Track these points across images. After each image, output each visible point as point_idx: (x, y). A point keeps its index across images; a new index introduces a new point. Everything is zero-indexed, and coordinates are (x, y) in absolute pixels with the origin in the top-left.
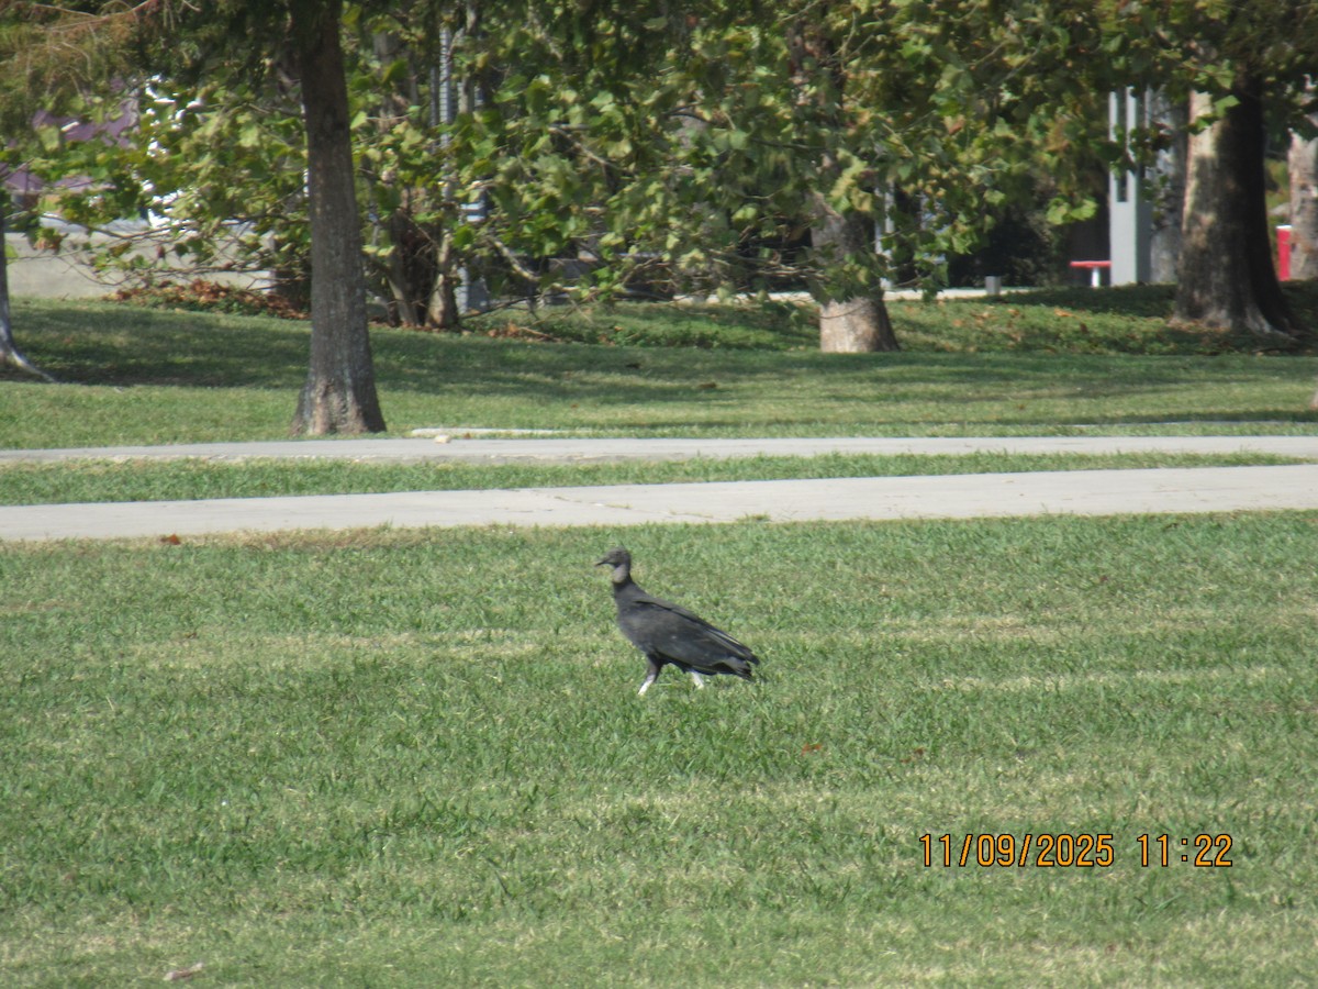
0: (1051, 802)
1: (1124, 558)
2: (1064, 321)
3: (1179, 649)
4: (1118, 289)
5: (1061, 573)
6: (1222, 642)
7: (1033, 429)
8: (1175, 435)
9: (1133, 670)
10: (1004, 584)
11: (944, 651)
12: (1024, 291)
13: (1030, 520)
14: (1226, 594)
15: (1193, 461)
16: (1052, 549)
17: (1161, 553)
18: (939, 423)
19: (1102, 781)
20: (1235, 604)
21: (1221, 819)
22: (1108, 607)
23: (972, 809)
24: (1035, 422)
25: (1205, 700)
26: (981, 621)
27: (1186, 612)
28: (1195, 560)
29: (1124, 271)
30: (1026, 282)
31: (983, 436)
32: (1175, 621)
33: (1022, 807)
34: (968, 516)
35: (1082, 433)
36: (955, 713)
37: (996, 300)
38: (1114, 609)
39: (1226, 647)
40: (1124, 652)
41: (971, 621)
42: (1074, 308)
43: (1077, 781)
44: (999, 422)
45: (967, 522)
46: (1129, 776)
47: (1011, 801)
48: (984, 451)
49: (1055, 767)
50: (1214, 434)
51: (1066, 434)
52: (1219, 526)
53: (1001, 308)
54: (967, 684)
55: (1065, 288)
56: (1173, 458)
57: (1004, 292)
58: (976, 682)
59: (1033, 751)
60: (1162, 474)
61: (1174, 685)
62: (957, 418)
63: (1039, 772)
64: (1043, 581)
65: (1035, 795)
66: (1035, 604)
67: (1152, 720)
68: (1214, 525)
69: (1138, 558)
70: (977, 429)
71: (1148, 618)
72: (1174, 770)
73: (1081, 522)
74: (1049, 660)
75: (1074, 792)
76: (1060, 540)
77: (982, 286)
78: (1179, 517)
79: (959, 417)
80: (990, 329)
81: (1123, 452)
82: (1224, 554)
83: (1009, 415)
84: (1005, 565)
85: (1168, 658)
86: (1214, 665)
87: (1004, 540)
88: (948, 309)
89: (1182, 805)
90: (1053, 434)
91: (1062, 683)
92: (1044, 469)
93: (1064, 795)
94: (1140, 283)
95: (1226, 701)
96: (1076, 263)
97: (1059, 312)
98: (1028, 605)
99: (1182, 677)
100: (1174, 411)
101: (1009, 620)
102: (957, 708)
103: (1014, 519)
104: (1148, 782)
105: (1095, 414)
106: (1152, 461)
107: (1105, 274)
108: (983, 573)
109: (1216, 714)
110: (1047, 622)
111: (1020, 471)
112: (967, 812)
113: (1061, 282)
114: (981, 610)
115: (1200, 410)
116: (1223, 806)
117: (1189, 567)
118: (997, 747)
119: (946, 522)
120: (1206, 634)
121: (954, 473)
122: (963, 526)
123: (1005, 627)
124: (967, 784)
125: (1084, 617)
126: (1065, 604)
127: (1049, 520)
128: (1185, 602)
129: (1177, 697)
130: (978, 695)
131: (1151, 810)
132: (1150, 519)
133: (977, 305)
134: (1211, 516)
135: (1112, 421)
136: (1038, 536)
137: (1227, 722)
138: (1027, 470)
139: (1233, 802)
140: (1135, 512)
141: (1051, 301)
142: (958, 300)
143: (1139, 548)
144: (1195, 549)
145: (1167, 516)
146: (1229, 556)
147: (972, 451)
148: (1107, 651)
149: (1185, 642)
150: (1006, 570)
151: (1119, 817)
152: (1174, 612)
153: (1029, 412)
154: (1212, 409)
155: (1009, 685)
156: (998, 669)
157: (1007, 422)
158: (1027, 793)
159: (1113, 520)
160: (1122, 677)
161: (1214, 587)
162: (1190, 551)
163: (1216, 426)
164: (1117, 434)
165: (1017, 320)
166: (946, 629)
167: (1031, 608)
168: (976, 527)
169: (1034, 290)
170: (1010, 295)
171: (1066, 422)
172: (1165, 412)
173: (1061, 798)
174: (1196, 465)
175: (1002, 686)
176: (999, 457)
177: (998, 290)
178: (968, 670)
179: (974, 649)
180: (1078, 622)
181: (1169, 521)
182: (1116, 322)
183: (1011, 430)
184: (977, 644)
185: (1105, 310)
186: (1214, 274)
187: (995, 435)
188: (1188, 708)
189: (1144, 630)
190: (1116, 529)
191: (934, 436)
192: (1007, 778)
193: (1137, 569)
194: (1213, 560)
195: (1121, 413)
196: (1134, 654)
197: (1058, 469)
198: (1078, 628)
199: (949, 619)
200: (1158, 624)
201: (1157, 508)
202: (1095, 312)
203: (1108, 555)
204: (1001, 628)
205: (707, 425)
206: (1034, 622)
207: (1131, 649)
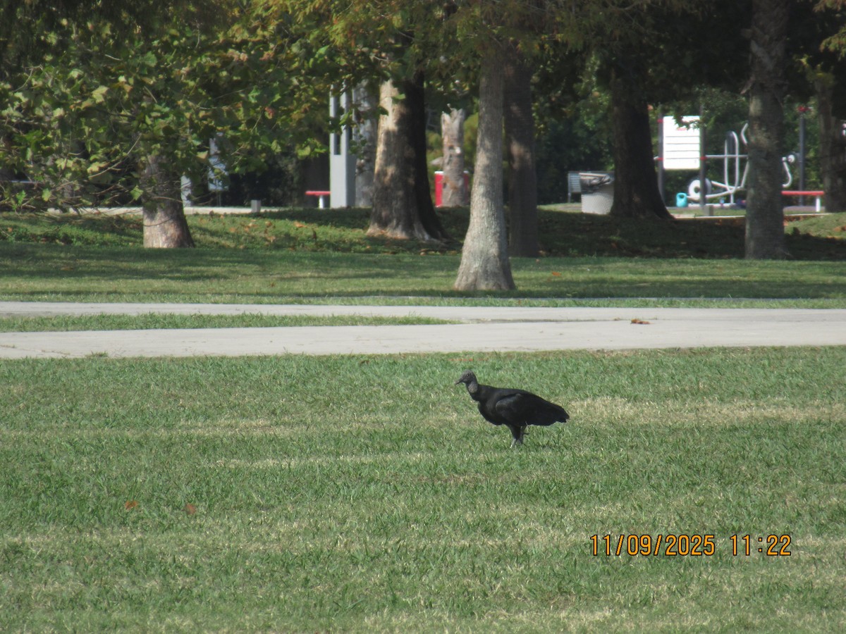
0: (283, 540)
1: (335, 383)
2: (300, 230)
3: (367, 441)
4: (334, 210)
5: (295, 392)
6: (394, 437)
7: (280, 299)
8: (368, 305)
9: (338, 455)
10: (259, 399)
11: (218, 442)
12: (275, 210)
13: (277, 358)
14: (398, 406)
15: (379, 321)
16: (289, 377)
17: (358, 380)
18: (220, 294)
19: (316, 526)
20: (403, 412)
21: (389, 551)
22: (324, 414)
23: (232, 545)
24: (281, 295)
25: (382, 474)
26: (243, 423)
27: (373, 417)
28: (379, 384)
29: (338, 199)
30: (276, 204)
31: (247, 303)
32: (365, 423)
33: (264, 543)
34: (236, 354)
35: (310, 303)
36: (224, 483)
37: (257, 215)
38: (328, 415)
39: (397, 441)
40: (333, 443)
41: (237, 423)
42: (306, 222)
43: (300, 527)
44: (258, 294)
45: (236, 358)
46: (333, 523)
47: (257, 540)
48: (247, 313)
49: (286, 517)
50: (393, 304)
51: (301, 303)
52: (395, 363)
53: (260, 221)
54: (234, 463)
55: (301, 209)
56: (367, 319)
57: (262, 210)
58: (238, 462)
59: (273, 507)
60: (360, 329)
61: (363, 464)
62: (231, 291)
63: (276, 521)
64: (283, 397)
65: (273, 536)
66: (278, 412)
67: (348, 487)
68: (392, 362)
69: (342, 383)
70: (244, 299)
71: (348, 421)
72: (361, 519)
73: (308, 358)
74: (282, 448)
75: (298, 533)
76: (295, 371)
77: (249, 206)
78: (370, 357)
79: (234, 291)
80: (253, 234)
81: (336, 315)
82: (397, 381)
83: (265, 290)
84: (259, 386)
85: (361, 447)
86: (389, 451)
87: (259, 370)
88: (227, 221)
89: (365, 542)
90: (292, 303)
91: (292, 463)
92: (286, 325)
93: (291, 536)
94: (348, 207)
95: (396, 475)
96: (309, 192)
97: (297, 224)
98: (274, 413)
99: (368, 459)
100: (368, 289)
101: (261, 422)
102: (225, 479)
103: (266, 357)
104: (345, 527)
105: (319, 291)
106: (354, 321)
107: (327, 199)
108: (245, 392)
109: (389, 483)
110: (285, 424)
111: (270, 326)
112: (229, 547)
113: (299, 204)
114: (243, 416)
115: (385, 289)
116: (391, 543)
117: (375, 389)
118: (250, 504)
119: (223, 358)
120: (384, 432)
121: (229, 327)
122: (234, 362)
123: (258, 426)
124: (230, 528)
125: (309, 420)
126: (297, 412)
127: (289, 357)
128: (372, 411)
129: (365, 472)
130: (237, 472)
131: (346, 545)
132: (351, 357)
133: (245, 219)
134: (390, 356)
135: (331, 295)
136: (281, 368)
137: (395, 488)
138: (275, 326)
139: (397, 540)
140: (342, 353)
141: (293, 216)
142: (232, 215)
143: (344, 376)
144: (379, 377)
145: (362, 356)
146: (400, 381)
147: (240, 313)
148: (322, 443)
149: (371, 436)
150: (261, 390)
151: (325, 550)
152: (365, 418)
153: (278, 287)
154: (392, 288)
155: (259, 464)
156: (253, 454)
157: (264, 295)
158: (268, 534)
159: (329, 358)
160: (331, 459)
161: (390, 401)
162: (376, 378)
163: (394, 299)
164: (332, 304)
165: (270, 229)
166: (221, 428)
167: (275, 415)
168: (242, 362)
169: (282, 209)
170: (266, 212)
171: (299, 295)
172: (363, 289)
173: (290, 538)
174: (381, 324)
175: (254, 465)
176: (257, 317)
177: (259, 209)
178: (233, 454)
179: (238, 441)
180: (305, 424)
181: (362, 360)
182: (330, 232)
183: (266, 299)
184: (239, 437)
185: (326, 224)
186: (394, 202)
187: (254, 303)
188: (372, 480)
189: (346, 429)
190: (330, 364)
191: (215, 303)
192: (256, 525)
193: (343, 389)
194: (390, 384)
195: (336, 290)
196: (339, 444)
197: (295, 325)
198: (304, 427)
199: (222, 421)
200: (355, 425)
201: (356, 352)
202: (320, 225)
203: (325, 381)
204: (255, 427)
205: (68, 293)
206: (277, 424)
207: (337, 441)
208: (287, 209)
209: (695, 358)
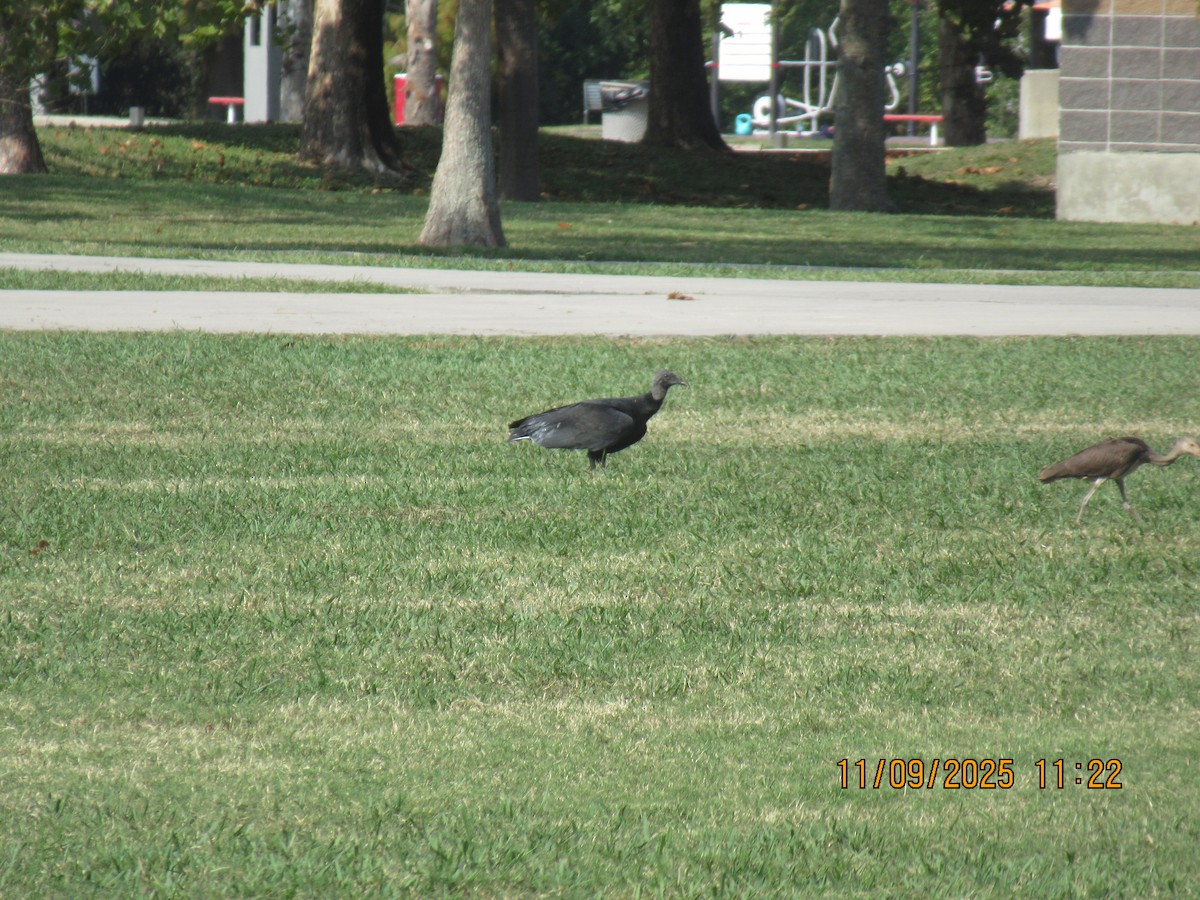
0: (166, 593)
1: (244, 373)
2: (199, 152)
3: (289, 457)
4: (249, 126)
5: (187, 385)
6: (328, 453)
7: (168, 251)
8: (295, 262)
9: (247, 476)
10: (135, 393)
11: (77, 452)
12: (164, 122)
13: (161, 335)
14: (335, 408)
15: (310, 287)
16: (179, 362)
17: (278, 369)
18: (82, 241)
19: (213, 575)
20: (342, 417)
21: (318, 613)
22: (229, 417)
23: (92, 598)
24: (171, 244)
25: (310, 504)
26: (111, 426)
27: (298, 424)
28: (309, 377)
29: (256, 110)
30: (169, 114)
31: (121, 256)
32: (287, 432)
33: (139, 598)
34: (104, 328)
35: (211, 258)
36: (83, 511)
37: (138, 129)
38: (234, 419)
39: (332, 458)
40: (240, 459)
41: (103, 426)
42: (209, 141)
43: (190, 576)
44: (137, 243)
45: (104, 335)
46: (238, 573)
47: (129, 593)
48: (121, 270)
49: (171, 562)
50: (331, 263)
51: (198, 257)
52: (331, 347)
53: (142, 137)
54: (96, 484)
55: (201, 122)
56: (293, 283)
57: (146, 122)
58: (103, 482)
59: (152, 547)
60: (283, 297)
61: (282, 490)
62: (99, 237)
63: (156, 566)
64: (170, 391)
65: (152, 588)
66: (162, 412)
67: (261, 522)
68: (328, 346)
69: (255, 373)
70: (116, 250)
71: (262, 429)
72: (279, 566)
73: (207, 337)
74: (172, 465)
75: (188, 585)
76: (188, 354)
77: (127, 116)
78: (296, 337)
79: (101, 237)
80: (131, 156)
81: (249, 276)
82: (334, 373)
83: (147, 237)
84: (136, 375)
85: (280, 464)
86: (320, 473)
87: (136, 352)
88: (95, 137)
89: (283, 600)
90: (185, 257)
91: (182, 486)
92: (176, 288)
93: (178, 587)
94: (270, 121)
95: (329, 505)
96: (213, 99)
97: (195, 144)
98: (156, 413)
99: (290, 483)
100: (296, 240)
101: (137, 426)
102: (85, 506)
103: (146, 334)
104: (255, 577)
105: (225, 241)
106: (275, 285)
107: (240, 111)
108: (116, 382)
109: (319, 517)
110: (172, 430)
111: (154, 289)
112: (88, 602)
113: (200, 115)
114: (112, 417)
115: (320, 240)
116: (320, 601)
117: (302, 383)
118: (120, 542)
119: (83, 334)
120: (315, 444)
121: (94, 289)
122: (100, 339)
123: (134, 431)
124: (90, 575)
125: (206, 426)
126: (189, 413)
127: (179, 336)
128: (298, 414)
129: (285, 500)
130: (104, 495)
131: (255, 603)
132: (269, 337)
133: (120, 134)
134: (325, 337)
135: (241, 247)
136: (168, 351)
137: (328, 524)
138: (161, 289)
139: (329, 598)
140: (257, 331)
141: (189, 133)
142: (103, 128)
143: (258, 364)
144: (309, 367)
145: (285, 336)
146: (339, 374)
147: (111, 269)
148: (225, 458)
149: (295, 450)
150: (138, 380)
151: (226, 608)
152: (287, 424)
153: (166, 235)
154: (330, 240)
155: (133, 486)
156: (124, 473)
157: (145, 244)
158: (145, 585)
159: (237, 337)
160: (238, 482)
161: (324, 402)
162: (304, 368)
163: (332, 255)
164: (243, 259)
165: (157, 149)
166: (82, 432)
167: (159, 416)
168: (111, 340)
169: (174, 122)
170: (150, 125)
171: (196, 246)
172: (288, 240)
173: (175, 591)
174: (313, 291)
175: (126, 486)
176: (135, 276)
177: (141, 120)
178: (97, 471)
179: (104, 452)
180: (200, 430)
181: (285, 341)
182: (246, 155)
183: (148, 251)
184: (107, 446)
185: (238, 143)
186: (335, 117)
187: (132, 255)
188: (295, 511)
189: (259, 439)
190: (239, 346)
191: (76, 253)
192: (128, 572)
193: (256, 382)
194: (325, 377)
195: (250, 240)
196: (248, 461)
197: (189, 289)
198: (200, 435)
199: (81, 423)
200: (274, 434)
201: (277, 330)
202: (228, 146)
203: (231, 369)
204: (130, 433)
206: (160, 429)
207: (247, 456)
208: (181, 122)
209: (754, 350)
